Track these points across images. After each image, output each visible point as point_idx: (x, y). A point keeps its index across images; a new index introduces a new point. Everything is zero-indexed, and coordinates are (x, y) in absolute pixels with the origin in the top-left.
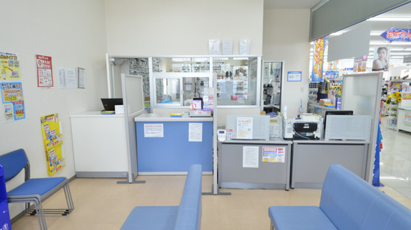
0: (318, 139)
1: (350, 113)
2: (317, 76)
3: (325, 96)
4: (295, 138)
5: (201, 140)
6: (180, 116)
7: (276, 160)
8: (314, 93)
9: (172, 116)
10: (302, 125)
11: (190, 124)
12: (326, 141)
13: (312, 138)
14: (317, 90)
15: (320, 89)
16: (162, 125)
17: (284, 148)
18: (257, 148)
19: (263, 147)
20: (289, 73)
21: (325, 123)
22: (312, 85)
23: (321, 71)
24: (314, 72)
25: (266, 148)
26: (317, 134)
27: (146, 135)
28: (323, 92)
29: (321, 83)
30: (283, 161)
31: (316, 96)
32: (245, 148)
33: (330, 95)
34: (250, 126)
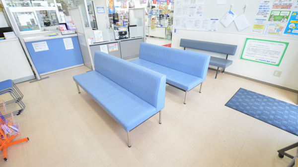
0: (128, 38)
1: (136, 26)
2: (112, 10)
3: (118, 21)
4: (120, 39)
5: (72, 48)
6: (56, 35)
7: (115, 50)
8: (111, 20)
9: (50, 36)
10: (122, 32)
11: (64, 39)
12: (131, 38)
13: (126, 38)
14: (112, 17)
15: (114, 17)
16: (45, 42)
17: (117, 43)
18: (106, 45)
19: (109, 44)
20: (98, 8)
21: (129, 31)
22: (110, 15)
23: (114, 7)
24: (109, 8)
25: (110, 45)
26: (127, 36)
27: (36, 51)
28: (116, 19)
29: (114, 14)
30: (117, 49)
31: (112, 21)
32: (101, 46)
33: (120, 20)
34: (101, 35)
